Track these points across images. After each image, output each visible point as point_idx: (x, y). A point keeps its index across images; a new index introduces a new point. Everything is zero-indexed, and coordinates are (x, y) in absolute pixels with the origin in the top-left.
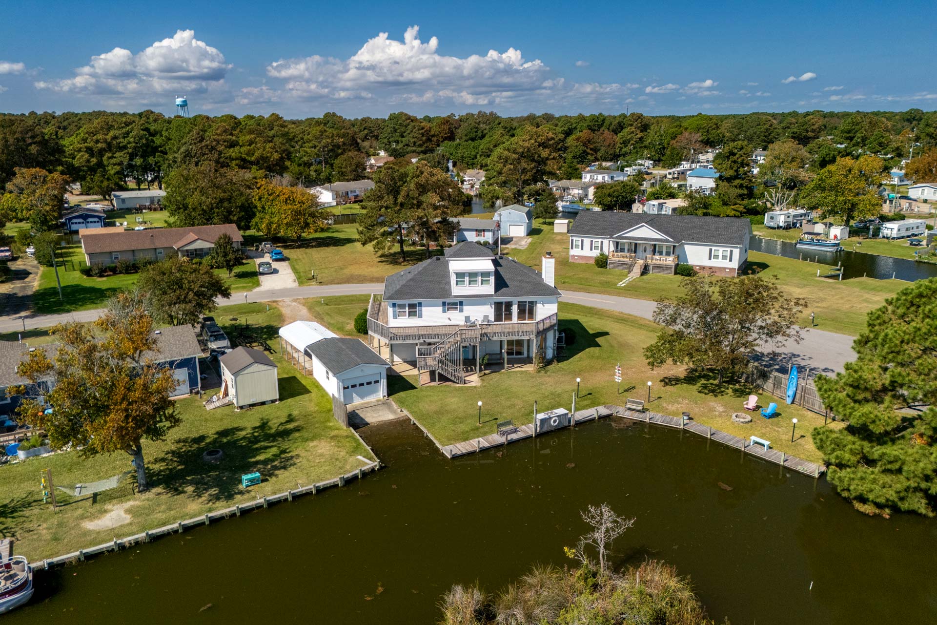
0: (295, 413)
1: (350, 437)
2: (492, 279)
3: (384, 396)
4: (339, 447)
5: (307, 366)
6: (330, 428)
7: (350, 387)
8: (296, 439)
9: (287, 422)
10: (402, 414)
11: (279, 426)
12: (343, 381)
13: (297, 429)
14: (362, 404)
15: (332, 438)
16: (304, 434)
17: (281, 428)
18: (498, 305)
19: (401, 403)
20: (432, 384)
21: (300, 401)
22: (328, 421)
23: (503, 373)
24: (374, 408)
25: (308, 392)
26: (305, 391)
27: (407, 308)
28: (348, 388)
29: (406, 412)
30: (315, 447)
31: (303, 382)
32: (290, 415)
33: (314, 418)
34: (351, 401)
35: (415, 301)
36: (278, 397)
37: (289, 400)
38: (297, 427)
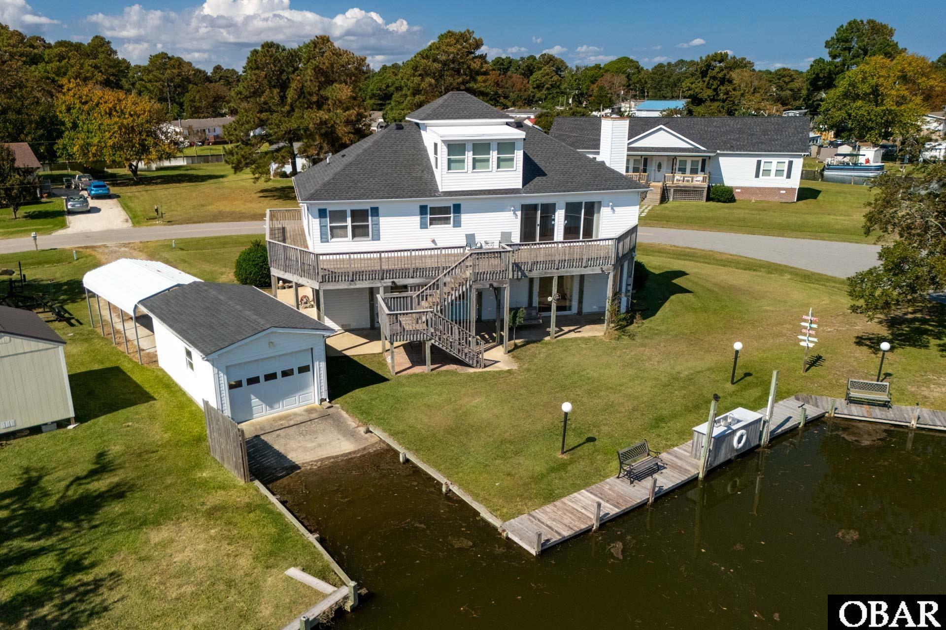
0: (115, 449)
1: (258, 506)
2: (519, 155)
3: (322, 400)
4: (231, 541)
5: (144, 344)
6: (204, 485)
7: (244, 383)
8: (113, 523)
9: (93, 474)
10: (372, 439)
11: (68, 487)
12: (228, 370)
13: (118, 493)
14: (275, 420)
15: (213, 513)
16: (136, 505)
17: (74, 493)
18: (528, 212)
19: (365, 414)
20: (418, 370)
21: (127, 419)
22: (198, 465)
23: (547, 344)
24: (303, 428)
25: (146, 397)
26: (141, 396)
27: (349, 219)
28: (239, 384)
29: (379, 434)
30: (164, 545)
31: (137, 377)
32: (101, 455)
33: (162, 459)
34: (248, 414)
35: (364, 204)
36: (72, 414)
37: (102, 419)
38: (118, 485)
